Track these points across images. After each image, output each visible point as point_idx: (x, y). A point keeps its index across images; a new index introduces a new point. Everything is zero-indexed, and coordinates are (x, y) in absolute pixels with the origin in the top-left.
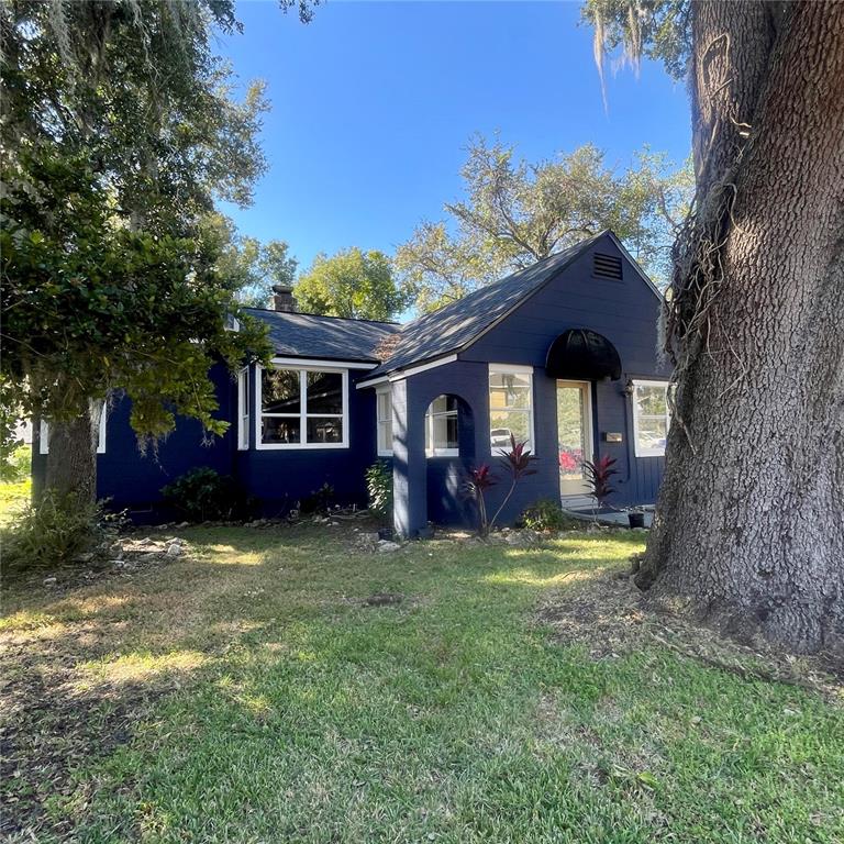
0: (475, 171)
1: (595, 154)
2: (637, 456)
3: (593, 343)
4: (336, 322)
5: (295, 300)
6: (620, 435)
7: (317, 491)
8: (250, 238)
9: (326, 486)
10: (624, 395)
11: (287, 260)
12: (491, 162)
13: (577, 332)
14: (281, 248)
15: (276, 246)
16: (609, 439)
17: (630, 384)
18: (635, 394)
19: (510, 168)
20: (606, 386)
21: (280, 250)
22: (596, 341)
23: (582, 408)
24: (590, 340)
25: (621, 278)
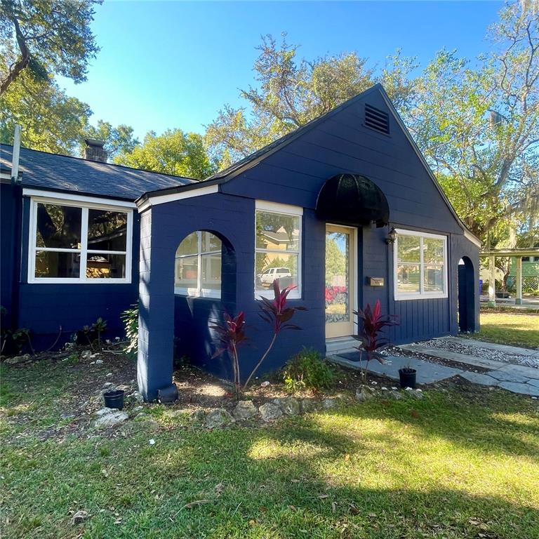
0: (266, 67)
1: (358, 62)
2: (396, 300)
3: (363, 186)
4: (138, 173)
5: (106, 153)
6: (383, 279)
7: (90, 325)
8: (104, 122)
9: (100, 320)
10: (387, 242)
11: (132, 140)
12: (279, 59)
13: (347, 176)
14: (128, 131)
15: (124, 129)
16: (373, 283)
17: (393, 232)
18: (396, 241)
19: (294, 66)
20: (371, 232)
21: (127, 133)
22: (367, 185)
23: (348, 253)
24: (360, 184)
25: (388, 132)
